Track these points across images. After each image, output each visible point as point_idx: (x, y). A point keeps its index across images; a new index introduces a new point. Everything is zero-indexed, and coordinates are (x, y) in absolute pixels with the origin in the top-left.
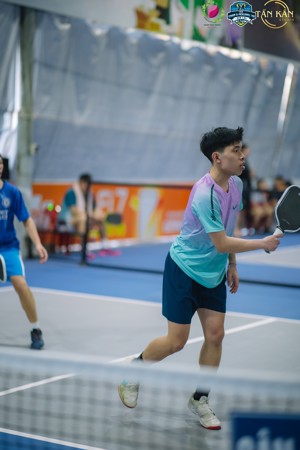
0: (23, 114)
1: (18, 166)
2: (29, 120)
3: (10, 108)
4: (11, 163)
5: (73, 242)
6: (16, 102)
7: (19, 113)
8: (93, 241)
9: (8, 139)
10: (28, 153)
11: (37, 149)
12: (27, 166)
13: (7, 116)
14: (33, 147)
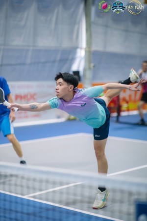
0: (87, 49)
1: (84, 75)
2: (90, 52)
3: (80, 46)
4: (81, 74)
5: (113, 112)
6: (83, 43)
7: (85, 49)
8: (124, 111)
9: (80, 61)
10: (90, 68)
11: (94, 66)
12: (89, 74)
13: (79, 51)
14: (92, 65)
